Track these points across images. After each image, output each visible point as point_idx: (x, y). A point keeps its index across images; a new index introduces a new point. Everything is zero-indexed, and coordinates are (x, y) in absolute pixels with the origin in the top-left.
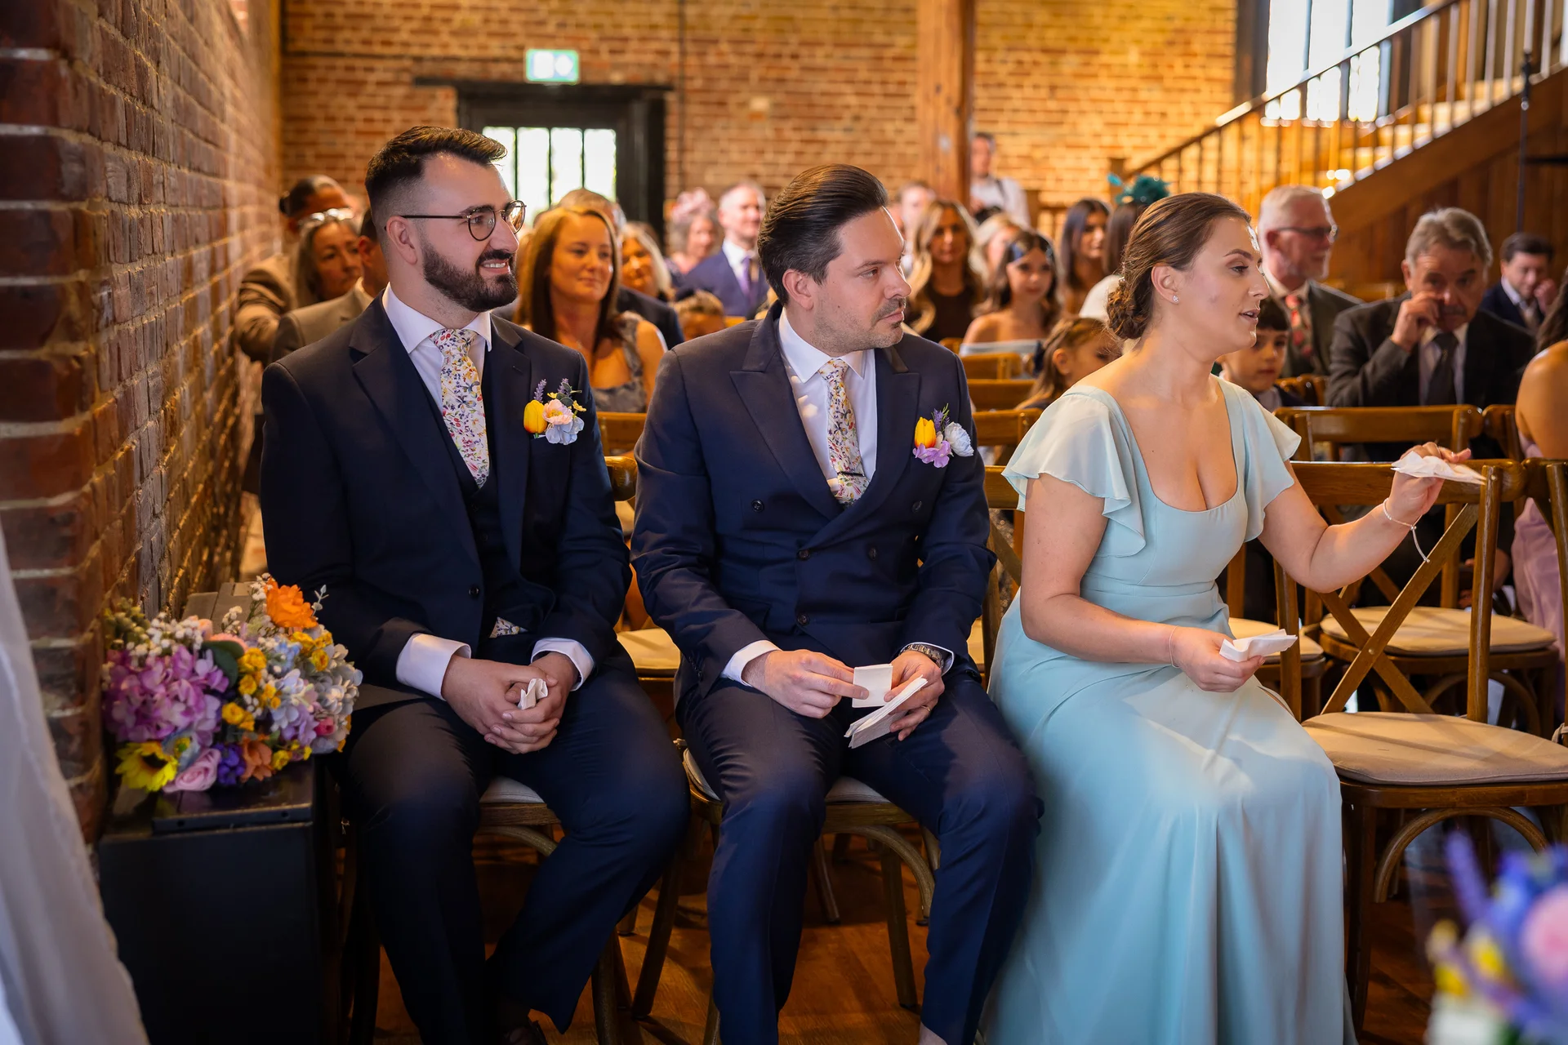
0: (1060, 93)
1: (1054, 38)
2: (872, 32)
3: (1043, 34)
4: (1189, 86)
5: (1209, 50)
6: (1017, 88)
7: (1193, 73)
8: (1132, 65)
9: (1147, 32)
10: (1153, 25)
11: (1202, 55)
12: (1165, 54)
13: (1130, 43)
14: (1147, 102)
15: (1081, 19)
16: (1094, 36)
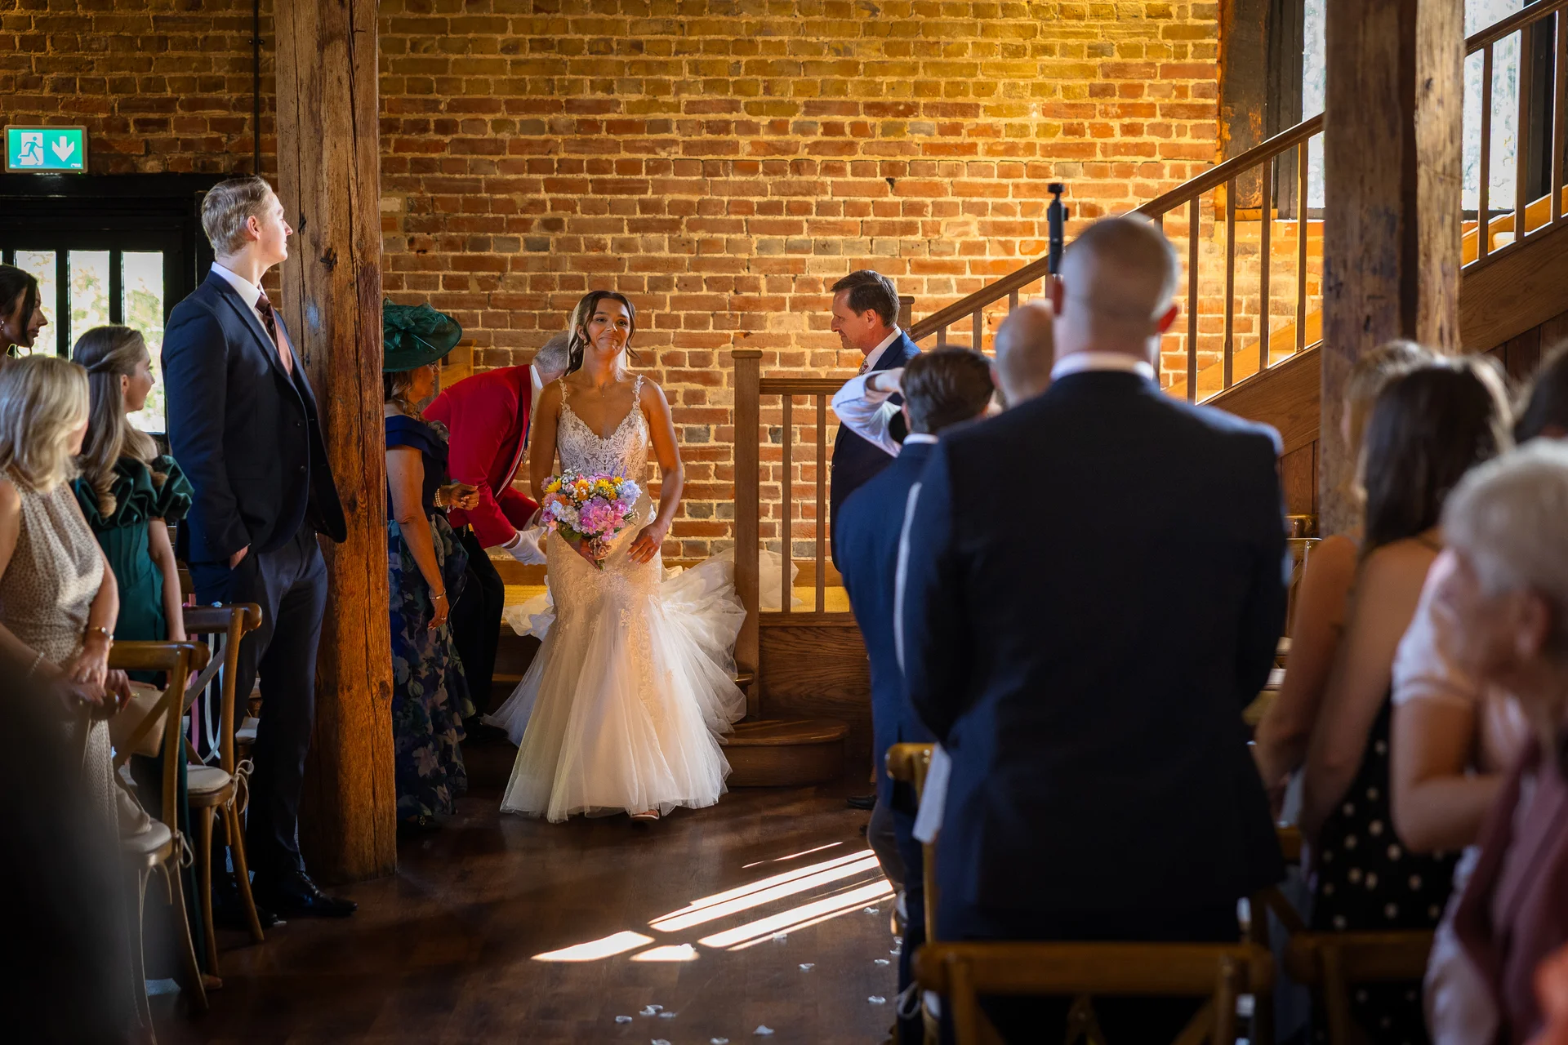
0: (907, 179)
1: (892, 87)
2: (574, 86)
3: (874, 82)
4: (1141, 159)
5: (1173, 100)
6: (829, 169)
7: (1146, 138)
8: (1033, 130)
9: (1061, 73)
10: (1070, 61)
11: (1162, 107)
12: (1093, 107)
13: (1027, 93)
15: (939, 55)
16: (964, 83)
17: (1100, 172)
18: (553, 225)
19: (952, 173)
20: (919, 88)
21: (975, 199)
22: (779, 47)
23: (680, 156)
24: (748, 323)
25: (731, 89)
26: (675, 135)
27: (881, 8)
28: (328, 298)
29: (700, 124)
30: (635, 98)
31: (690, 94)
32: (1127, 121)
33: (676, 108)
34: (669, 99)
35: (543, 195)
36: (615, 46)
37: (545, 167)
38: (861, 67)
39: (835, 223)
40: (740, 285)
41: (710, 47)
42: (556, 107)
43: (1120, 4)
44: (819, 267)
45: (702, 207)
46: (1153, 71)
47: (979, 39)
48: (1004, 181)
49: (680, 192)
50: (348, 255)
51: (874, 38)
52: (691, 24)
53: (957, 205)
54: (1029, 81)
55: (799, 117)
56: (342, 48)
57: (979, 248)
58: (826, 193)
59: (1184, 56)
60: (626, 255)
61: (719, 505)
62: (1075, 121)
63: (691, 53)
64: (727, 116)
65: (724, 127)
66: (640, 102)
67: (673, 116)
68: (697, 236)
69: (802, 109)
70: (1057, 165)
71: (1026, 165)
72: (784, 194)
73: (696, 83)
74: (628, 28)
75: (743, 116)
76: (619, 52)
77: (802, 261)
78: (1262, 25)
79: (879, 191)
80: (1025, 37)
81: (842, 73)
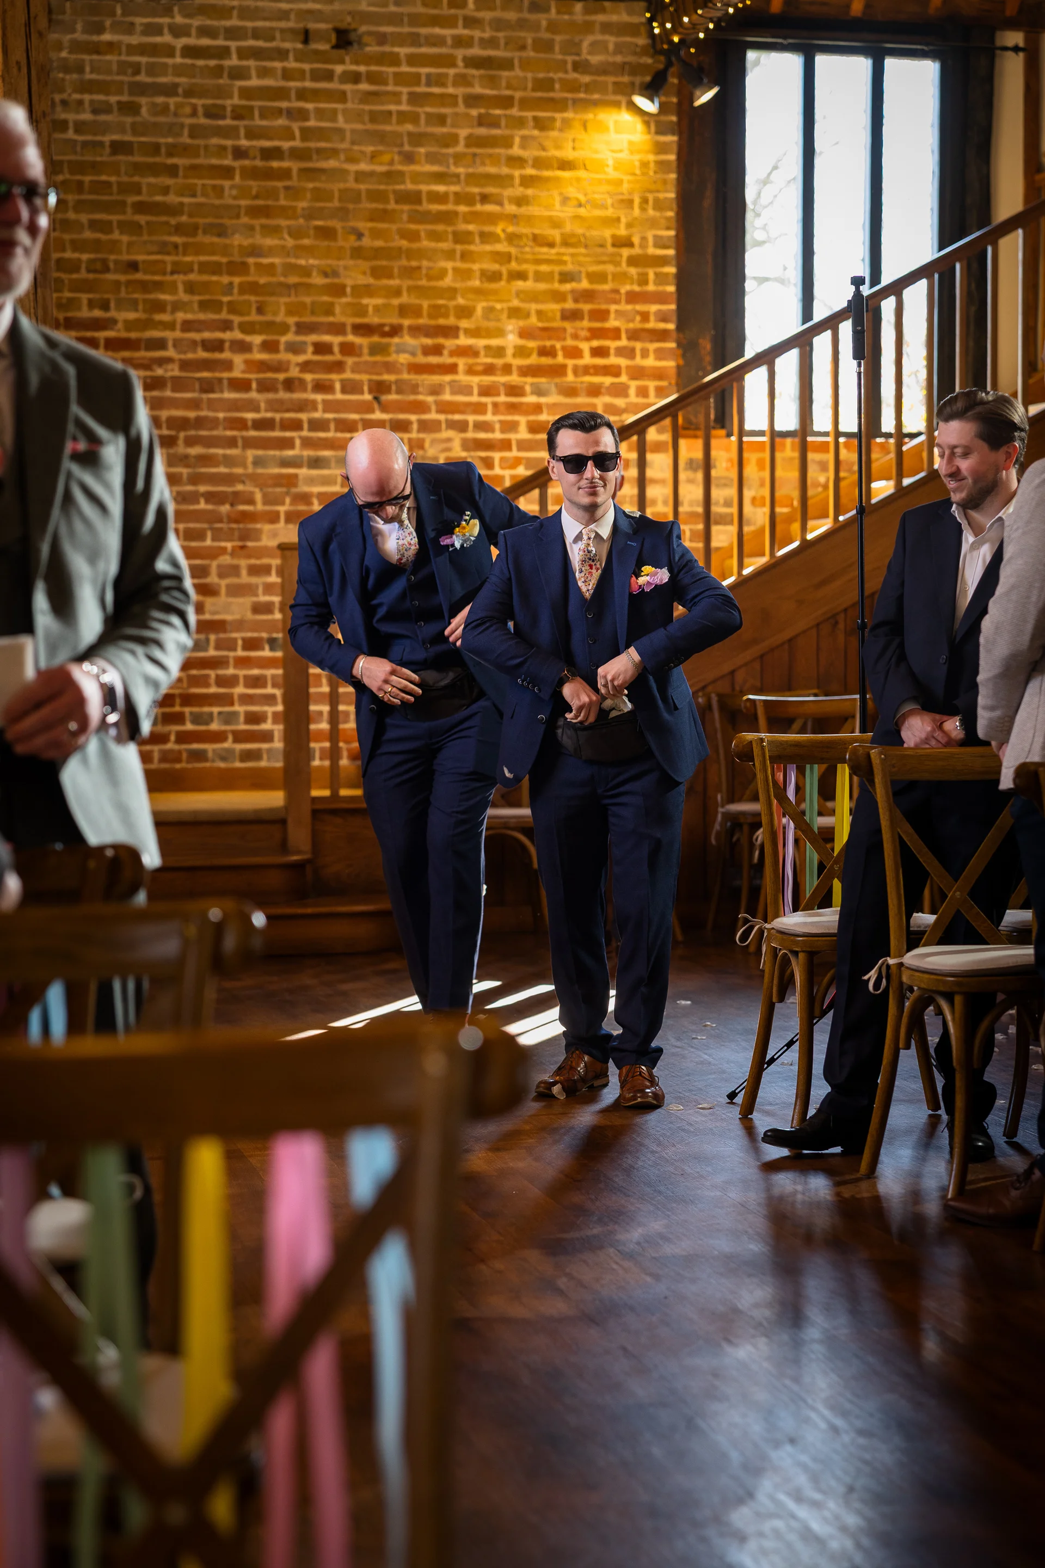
0: (393, 397)
1: (377, 309)
2: (72, 304)
3: (360, 304)
4: (608, 380)
5: (637, 324)
6: (320, 387)
7: (613, 360)
8: (510, 352)
9: (533, 297)
10: (542, 286)
11: (627, 331)
12: (565, 330)
13: (504, 316)
14: (538, 408)
15: (421, 279)
16: (445, 306)
17: (571, 391)
19: (436, 390)
20: (403, 310)
21: (457, 417)
22: (270, 269)
23: (177, 373)
24: (245, 536)
25: (225, 309)
26: (171, 352)
27: (367, 233)
29: (194, 343)
30: (132, 316)
31: (186, 312)
32: (595, 343)
33: (171, 326)
34: (165, 317)
36: (112, 265)
38: (348, 290)
39: (326, 439)
40: (236, 498)
41: (205, 268)
43: (588, 234)
44: (311, 481)
45: (199, 423)
46: (617, 297)
47: (459, 264)
48: (484, 399)
49: (177, 408)
51: (360, 262)
52: (185, 245)
53: (439, 422)
54: (505, 305)
55: (290, 337)
58: (315, 409)
59: (647, 283)
61: (220, 713)
62: (548, 343)
63: (185, 273)
64: (219, 335)
65: (218, 346)
66: (137, 321)
67: (168, 335)
68: (195, 451)
69: (293, 329)
70: (532, 384)
71: (504, 385)
72: (277, 411)
73: (191, 302)
74: (124, 248)
75: (237, 335)
76: (116, 271)
77: (296, 476)
78: (709, 258)
79: (366, 408)
80: (501, 264)
81: (330, 295)
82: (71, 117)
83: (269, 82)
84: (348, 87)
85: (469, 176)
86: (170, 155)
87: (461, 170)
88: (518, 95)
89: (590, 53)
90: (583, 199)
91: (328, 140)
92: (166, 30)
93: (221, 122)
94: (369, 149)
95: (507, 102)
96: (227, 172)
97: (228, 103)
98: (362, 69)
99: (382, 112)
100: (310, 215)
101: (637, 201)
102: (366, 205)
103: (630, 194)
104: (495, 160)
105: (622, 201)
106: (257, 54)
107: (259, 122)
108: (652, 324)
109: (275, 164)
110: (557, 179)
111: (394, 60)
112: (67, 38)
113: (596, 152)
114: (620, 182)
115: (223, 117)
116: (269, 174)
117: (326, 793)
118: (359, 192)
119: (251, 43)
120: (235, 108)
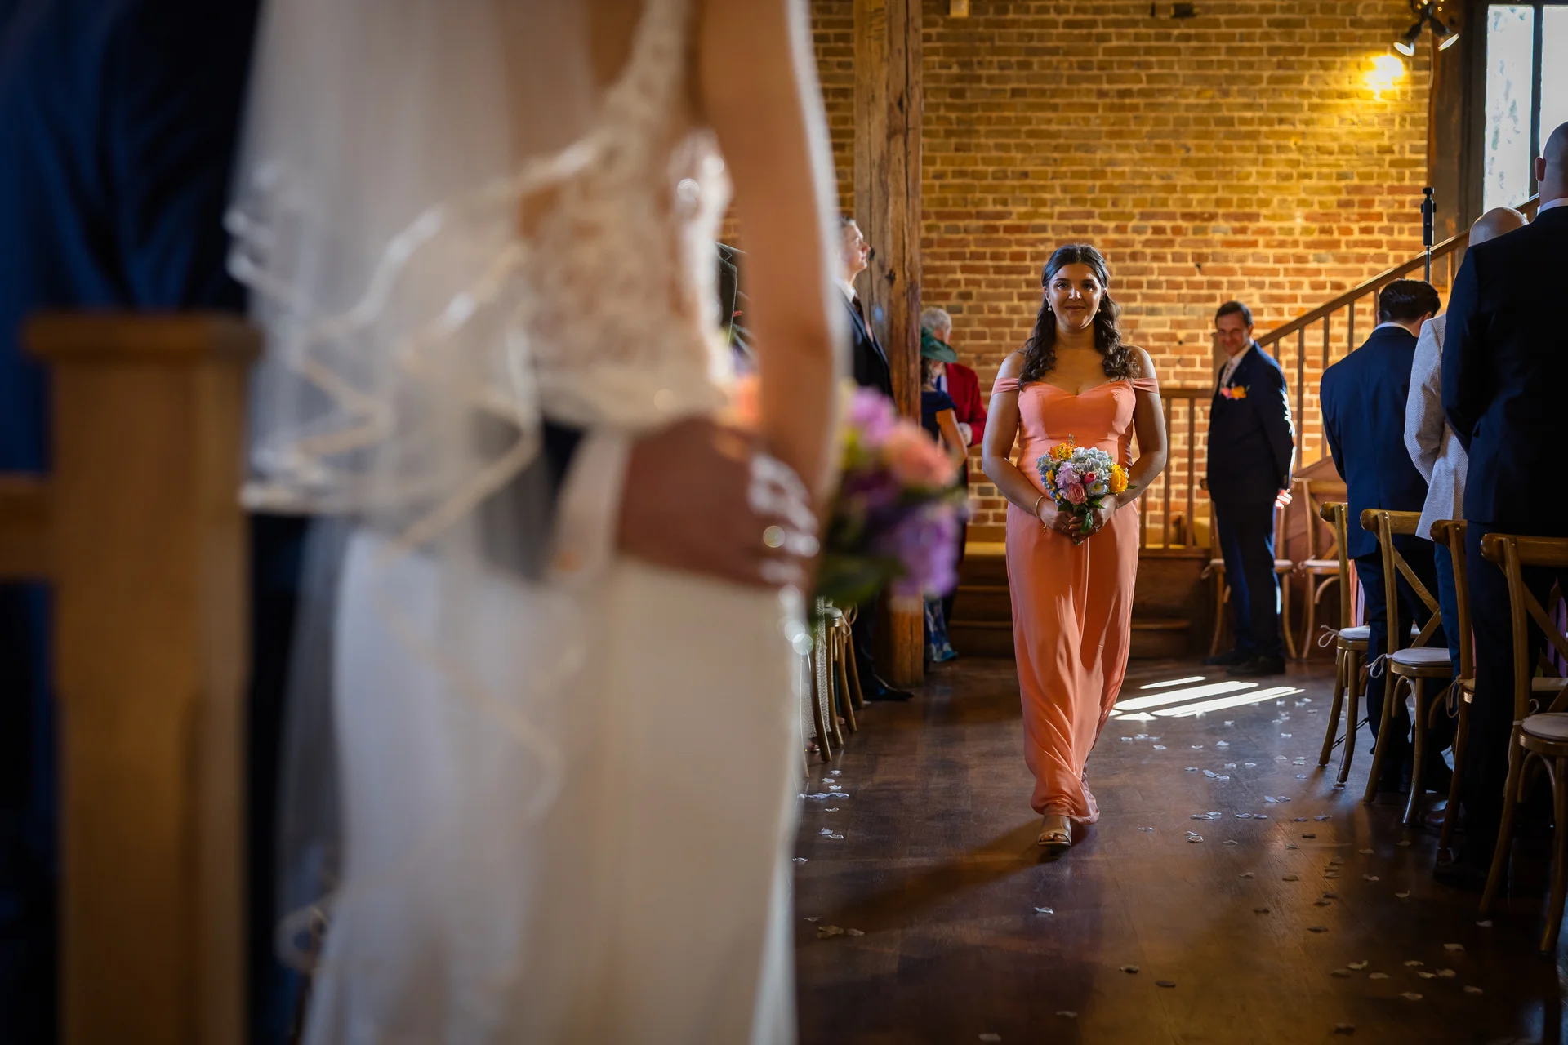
0: (1209, 264)
1: (1200, 202)
2: (982, 202)
3: (1186, 199)
4: (1372, 251)
5: (1396, 209)
6: (1156, 258)
7: (1376, 236)
8: (1297, 231)
9: (1317, 191)
10: (1323, 183)
11: (1388, 215)
12: (1339, 215)
13: (1294, 205)
14: (1318, 272)
15: (1232, 179)
16: (1250, 200)
17: (1343, 259)
18: (966, 296)
19: (1241, 259)
20: (1219, 203)
21: (1257, 279)
22: (1122, 175)
25: (1089, 203)
26: (1049, 234)
27: (1193, 148)
28: (890, 302)
29: (1067, 228)
30: (1023, 209)
31: (1061, 206)
32: (1363, 224)
33: (1050, 216)
34: (1046, 210)
35: (959, 276)
36: (1009, 174)
37: (960, 256)
38: (1178, 189)
39: (1159, 295)
41: (1075, 175)
42: (969, 216)
43: (1358, 145)
44: (1149, 324)
46: (1381, 190)
47: (1260, 169)
48: (1278, 266)
50: (902, 274)
51: (1187, 168)
52: (1062, 160)
53: (1244, 282)
54: (1295, 198)
55: (1135, 223)
56: (900, 139)
57: (1260, 312)
58: (1152, 273)
59: (1403, 179)
60: (1016, 317)
62: (1327, 225)
63: (1061, 178)
64: (1084, 222)
65: (1083, 229)
66: (1027, 213)
67: (1049, 222)
69: (1138, 217)
70: (1314, 255)
71: (1293, 255)
72: (1124, 275)
73: (1064, 199)
74: (1018, 162)
75: (1097, 222)
76: (1013, 179)
77: (1137, 321)
78: (1456, 160)
79: (1191, 272)
80: (1292, 167)
81: (1165, 192)
82: (984, 72)
83: (1125, 43)
84: (1182, 45)
85: (1270, 105)
86: (1053, 96)
87: (1264, 101)
88: (1308, 46)
89: (1364, 13)
90: (1355, 119)
91: (1166, 82)
92: (1052, 10)
93: (1089, 73)
94: (1196, 88)
95: (1299, 51)
96: (1093, 108)
97: (1095, 59)
98: (1192, 31)
99: (1207, 62)
100: (1151, 136)
101: (1397, 120)
102: (1193, 128)
103: (1392, 114)
104: (1290, 93)
105: (1386, 120)
106: (1116, 24)
107: (1117, 71)
108: (1407, 210)
109: (1127, 101)
110: (1337, 106)
111: (1216, 24)
112: (982, 18)
113: (1366, 85)
114: (1384, 107)
115: (1091, 69)
116: (1122, 108)
117: (1161, 546)
118: (1188, 118)
119: (1113, 16)
120: (1100, 62)
